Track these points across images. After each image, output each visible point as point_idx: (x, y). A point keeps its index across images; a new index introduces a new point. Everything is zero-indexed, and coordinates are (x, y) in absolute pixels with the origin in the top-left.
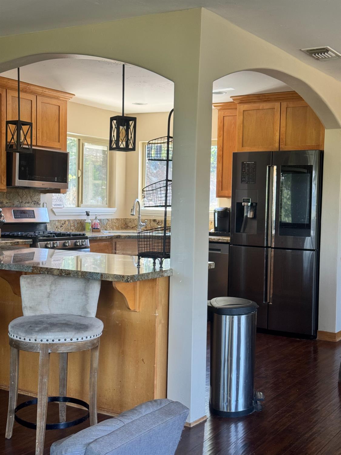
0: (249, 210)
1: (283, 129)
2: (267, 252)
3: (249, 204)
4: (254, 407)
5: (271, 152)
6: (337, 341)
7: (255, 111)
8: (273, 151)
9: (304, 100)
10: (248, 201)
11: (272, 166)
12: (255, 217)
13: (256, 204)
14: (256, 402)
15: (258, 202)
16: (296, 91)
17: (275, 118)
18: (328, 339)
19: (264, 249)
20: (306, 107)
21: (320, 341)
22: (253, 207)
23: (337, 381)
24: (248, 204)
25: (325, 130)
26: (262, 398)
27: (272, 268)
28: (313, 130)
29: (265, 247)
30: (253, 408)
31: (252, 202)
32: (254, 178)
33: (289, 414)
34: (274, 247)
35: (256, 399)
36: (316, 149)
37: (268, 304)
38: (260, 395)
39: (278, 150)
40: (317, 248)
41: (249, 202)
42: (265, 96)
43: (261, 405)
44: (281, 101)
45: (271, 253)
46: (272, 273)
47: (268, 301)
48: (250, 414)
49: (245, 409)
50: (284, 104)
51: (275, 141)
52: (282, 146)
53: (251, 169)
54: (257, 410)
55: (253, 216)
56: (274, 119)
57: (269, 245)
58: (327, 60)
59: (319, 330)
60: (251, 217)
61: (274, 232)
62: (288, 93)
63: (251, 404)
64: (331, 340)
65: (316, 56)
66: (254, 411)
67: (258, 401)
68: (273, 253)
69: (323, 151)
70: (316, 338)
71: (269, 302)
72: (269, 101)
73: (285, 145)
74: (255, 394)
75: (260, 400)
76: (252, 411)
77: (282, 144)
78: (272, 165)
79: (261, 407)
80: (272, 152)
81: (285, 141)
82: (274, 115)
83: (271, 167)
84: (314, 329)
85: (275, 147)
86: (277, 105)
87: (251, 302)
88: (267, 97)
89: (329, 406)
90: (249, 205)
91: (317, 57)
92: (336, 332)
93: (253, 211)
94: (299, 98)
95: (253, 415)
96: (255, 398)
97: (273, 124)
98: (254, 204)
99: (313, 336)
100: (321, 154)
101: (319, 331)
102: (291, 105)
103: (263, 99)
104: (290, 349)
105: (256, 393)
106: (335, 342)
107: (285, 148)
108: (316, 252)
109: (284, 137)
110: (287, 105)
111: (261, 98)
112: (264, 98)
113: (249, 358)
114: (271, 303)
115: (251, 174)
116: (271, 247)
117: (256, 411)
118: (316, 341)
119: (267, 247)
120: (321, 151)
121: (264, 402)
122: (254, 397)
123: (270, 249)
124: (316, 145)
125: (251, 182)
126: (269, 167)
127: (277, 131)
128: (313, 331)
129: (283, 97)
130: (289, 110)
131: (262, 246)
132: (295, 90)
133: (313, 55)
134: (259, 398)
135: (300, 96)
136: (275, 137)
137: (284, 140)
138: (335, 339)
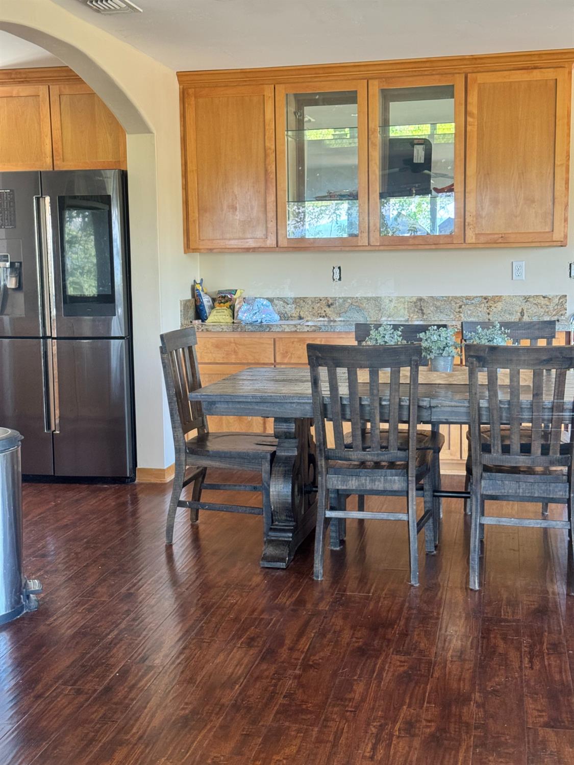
0: (8, 275)
1: (57, 133)
2: (45, 345)
3: (8, 264)
4: (23, 605)
5: (37, 172)
6: (168, 481)
7: (5, 99)
8: (42, 170)
9: (84, 83)
10: (5, 259)
11: (42, 197)
12: (19, 287)
13: (21, 263)
14: (28, 597)
15: (22, 261)
16: (70, 67)
17: (41, 114)
18: (153, 480)
19: (40, 342)
20: (92, 94)
21: (141, 484)
22: (16, 270)
23: (164, 544)
24: (5, 264)
25: (127, 136)
26: (37, 589)
27: (56, 372)
28: (108, 135)
29: (41, 338)
30: (22, 608)
31: (12, 261)
32: (12, 218)
33: (83, 607)
34: (56, 336)
35: (26, 591)
36: (115, 168)
37: (53, 434)
38: (34, 585)
39: (51, 169)
40: (127, 335)
41: (7, 261)
42: (20, 73)
43: (38, 601)
44: (49, 84)
45: (53, 346)
46: (56, 380)
47: (53, 428)
48: (18, 619)
49: (7, 612)
50: (55, 89)
51: (45, 154)
52: (58, 162)
53: (5, 203)
54: (29, 609)
55: (16, 285)
56: (39, 114)
57: (48, 334)
58: (113, 14)
59: (139, 467)
60: (13, 286)
61: (54, 312)
62: (58, 69)
63: (18, 601)
64: (158, 481)
65: (94, 5)
66: (25, 612)
67: (31, 595)
68: (55, 348)
69: (126, 171)
70: (134, 480)
71: (55, 431)
72: (28, 82)
73: (63, 161)
74: (26, 584)
75: (33, 592)
76: (20, 613)
77: (58, 158)
78: (42, 195)
79: (37, 603)
80: (40, 172)
81: (61, 153)
82: (39, 107)
83: (41, 199)
84: (131, 467)
85: (45, 165)
86: (42, 90)
87: (10, 431)
88: (24, 76)
89: (149, 584)
90: (7, 266)
91: (95, 7)
92: (165, 468)
93: (16, 277)
94: (78, 80)
95: (22, 619)
96: (24, 590)
97: (39, 124)
98: (16, 264)
99: (128, 478)
100: (124, 177)
101: (139, 469)
102: (67, 90)
103: (17, 78)
104: (92, 503)
105: (26, 582)
106: (166, 484)
107: (62, 166)
108: (127, 340)
109: (60, 146)
110: (60, 90)
111: (13, 76)
112: (19, 76)
113: (10, 525)
114: (58, 432)
115: (6, 212)
116: (50, 337)
117: (27, 612)
118: (135, 485)
119: (45, 337)
120: (123, 171)
121: (42, 595)
122: (24, 588)
123: (49, 341)
124: (114, 160)
125: (8, 225)
126: (38, 200)
127: (46, 136)
128: (130, 469)
129: (50, 77)
130: (64, 98)
131: (37, 336)
132: (67, 65)
133: (88, 3)
134: (33, 589)
135: (78, 76)
136: (44, 146)
137: (60, 151)
138: (164, 478)
